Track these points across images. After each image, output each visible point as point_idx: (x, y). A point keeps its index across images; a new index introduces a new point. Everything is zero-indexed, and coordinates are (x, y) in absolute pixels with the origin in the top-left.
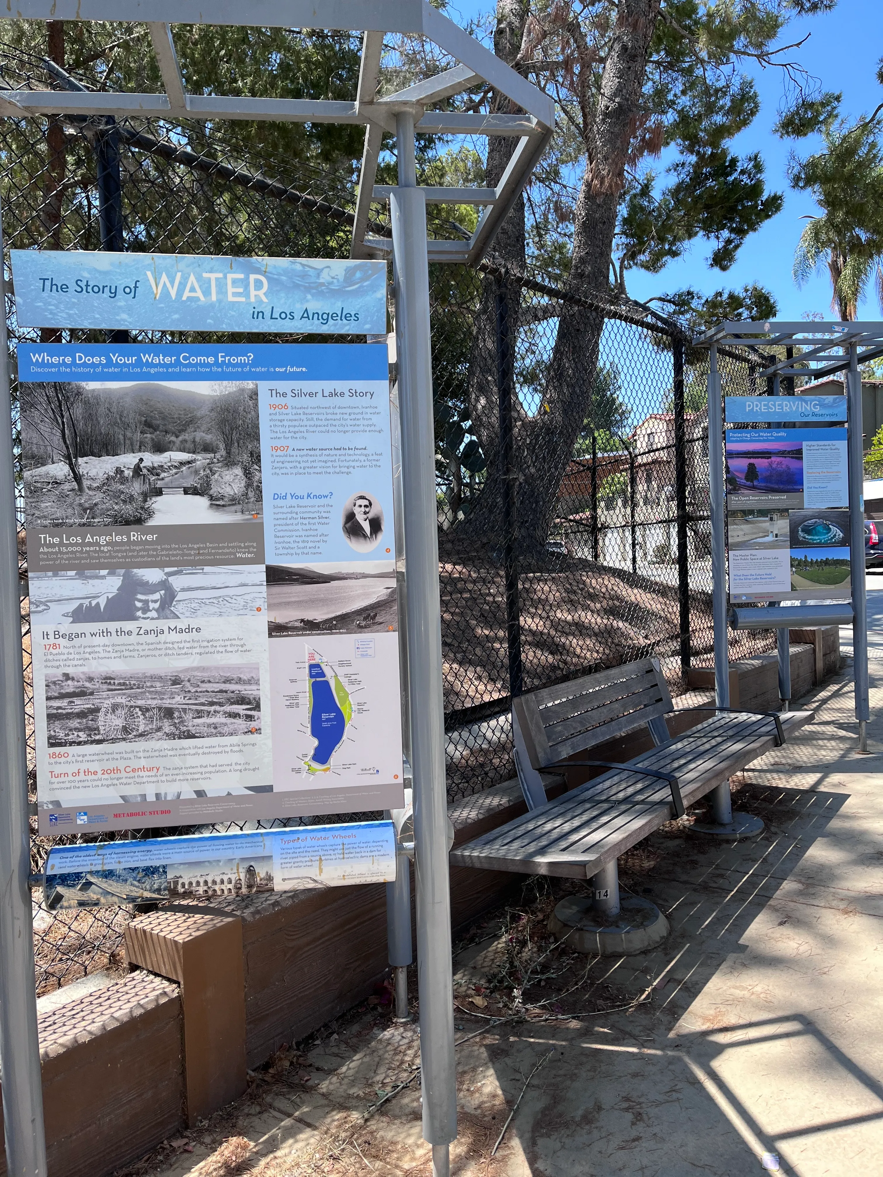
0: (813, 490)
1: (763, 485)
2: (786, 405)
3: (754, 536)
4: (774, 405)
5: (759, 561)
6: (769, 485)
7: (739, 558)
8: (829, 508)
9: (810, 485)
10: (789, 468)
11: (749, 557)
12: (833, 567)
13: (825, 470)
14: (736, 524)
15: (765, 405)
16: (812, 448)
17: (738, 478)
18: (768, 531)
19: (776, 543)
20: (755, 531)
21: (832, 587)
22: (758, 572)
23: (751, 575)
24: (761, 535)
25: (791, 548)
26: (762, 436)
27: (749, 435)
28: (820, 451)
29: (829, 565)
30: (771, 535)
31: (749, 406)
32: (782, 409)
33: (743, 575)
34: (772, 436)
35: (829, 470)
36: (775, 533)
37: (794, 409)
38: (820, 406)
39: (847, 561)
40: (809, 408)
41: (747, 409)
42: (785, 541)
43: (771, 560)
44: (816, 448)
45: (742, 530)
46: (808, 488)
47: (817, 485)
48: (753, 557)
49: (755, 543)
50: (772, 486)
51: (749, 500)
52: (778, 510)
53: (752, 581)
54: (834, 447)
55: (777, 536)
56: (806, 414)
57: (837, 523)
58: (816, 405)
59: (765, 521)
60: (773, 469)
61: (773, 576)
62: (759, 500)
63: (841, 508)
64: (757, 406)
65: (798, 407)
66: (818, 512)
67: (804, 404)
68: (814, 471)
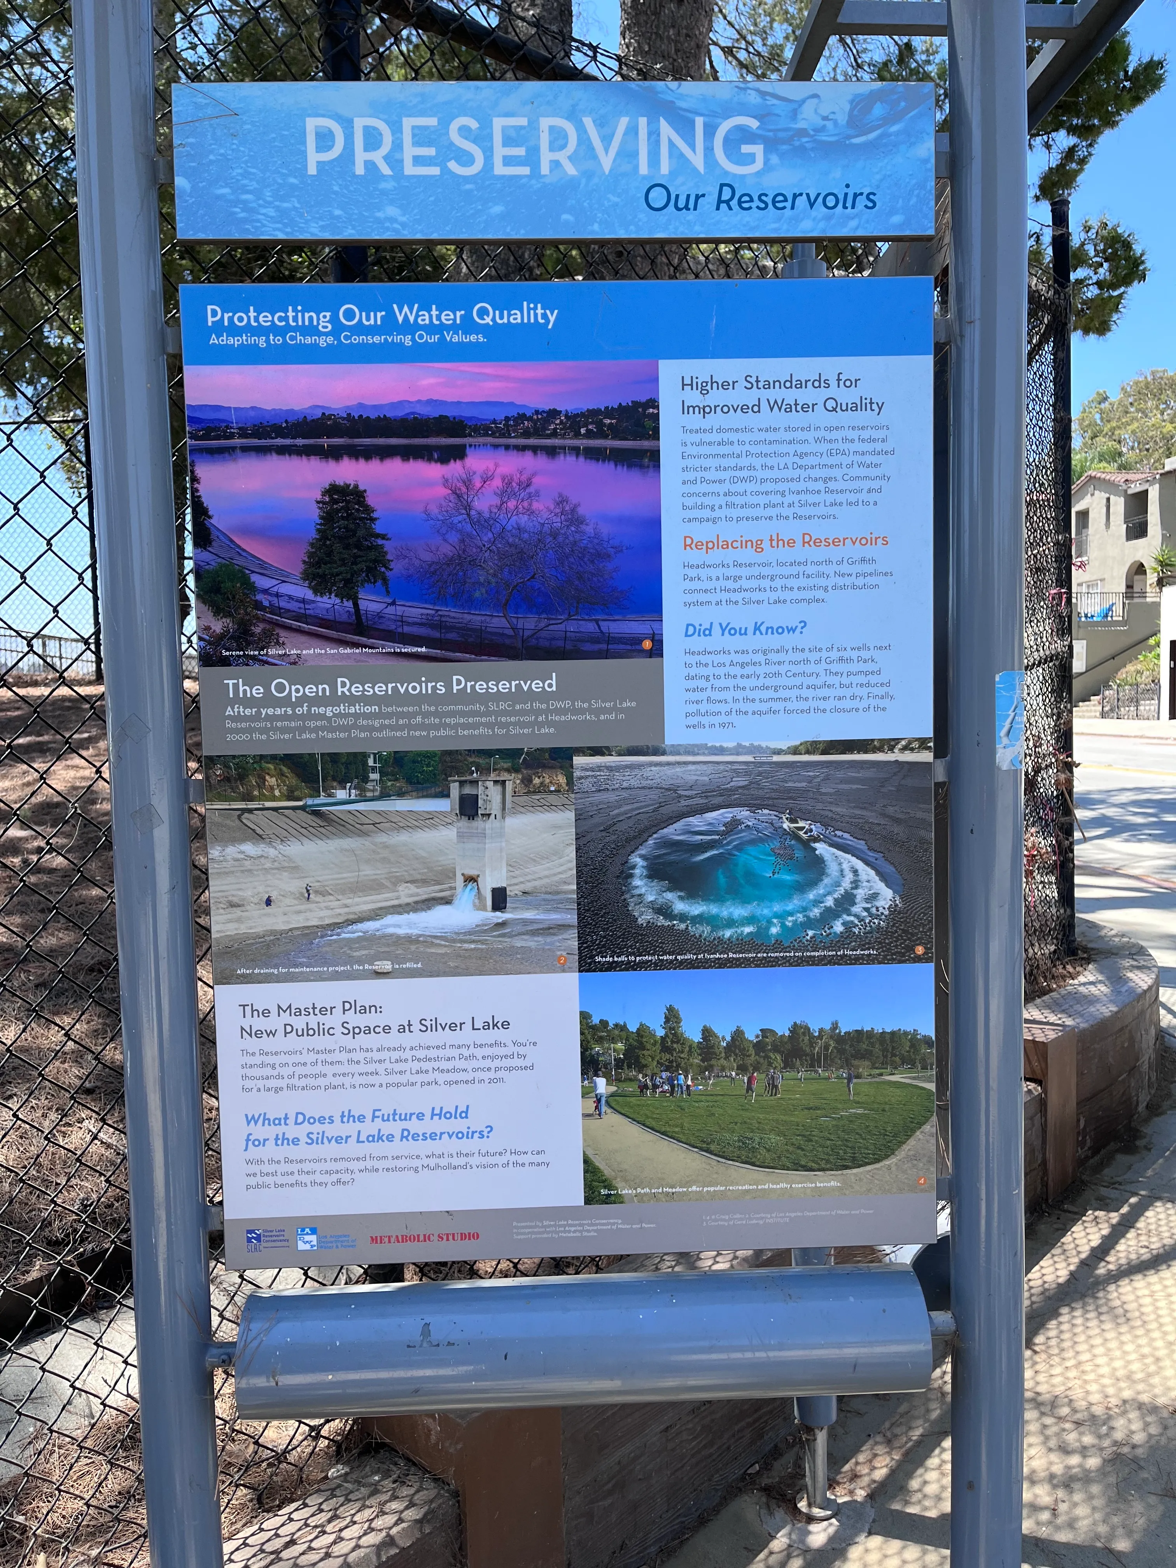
0: (717, 641)
1: (415, 611)
2: (558, 139)
3: (364, 903)
4: (483, 138)
5: (394, 1039)
6: (452, 613)
7: (275, 1022)
8: (813, 747)
9: (702, 617)
10: (574, 519)
11: (334, 1020)
12: (836, 1075)
13: (792, 530)
14: (259, 838)
15: (421, 137)
16: (716, 397)
17: (264, 569)
18: (448, 874)
19: (499, 943)
20: (368, 872)
21: (829, 1181)
22: (387, 1101)
23: (348, 1117)
24: (406, 893)
25: (586, 965)
26: (409, 328)
27: (324, 321)
28: (767, 417)
29: (813, 1063)
30: (465, 897)
31: (324, 139)
32: (532, 159)
33: (301, 1118)
34: (468, 325)
35: (818, 529)
36: (489, 883)
37: (607, 162)
38: (771, 145)
39: (915, 1041)
40: (698, 160)
41: (314, 159)
42: (550, 930)
43: (466, 1035)
44: (739, 396)
45: (294, 869)
46: (693, 629)
47: (741, 617)
48: (355, 1019)
49: (369, 939)
50: (475, 618)
51: (334, 700)
52: (511, 754)
53: (352, 1149)
54: (847, 396)
55: (500, 899)
56: (682, 188)
57: (861, 830)
58: (744, 135)
59: (429, 820)
60: (483, 523)
61: (476, 1122)
62: (396, 698)
63: (889, 744)
64: (372, 140)
65: (628, 154)
66: (735, 769)
67: (666, 129)
68: (729, 532)
